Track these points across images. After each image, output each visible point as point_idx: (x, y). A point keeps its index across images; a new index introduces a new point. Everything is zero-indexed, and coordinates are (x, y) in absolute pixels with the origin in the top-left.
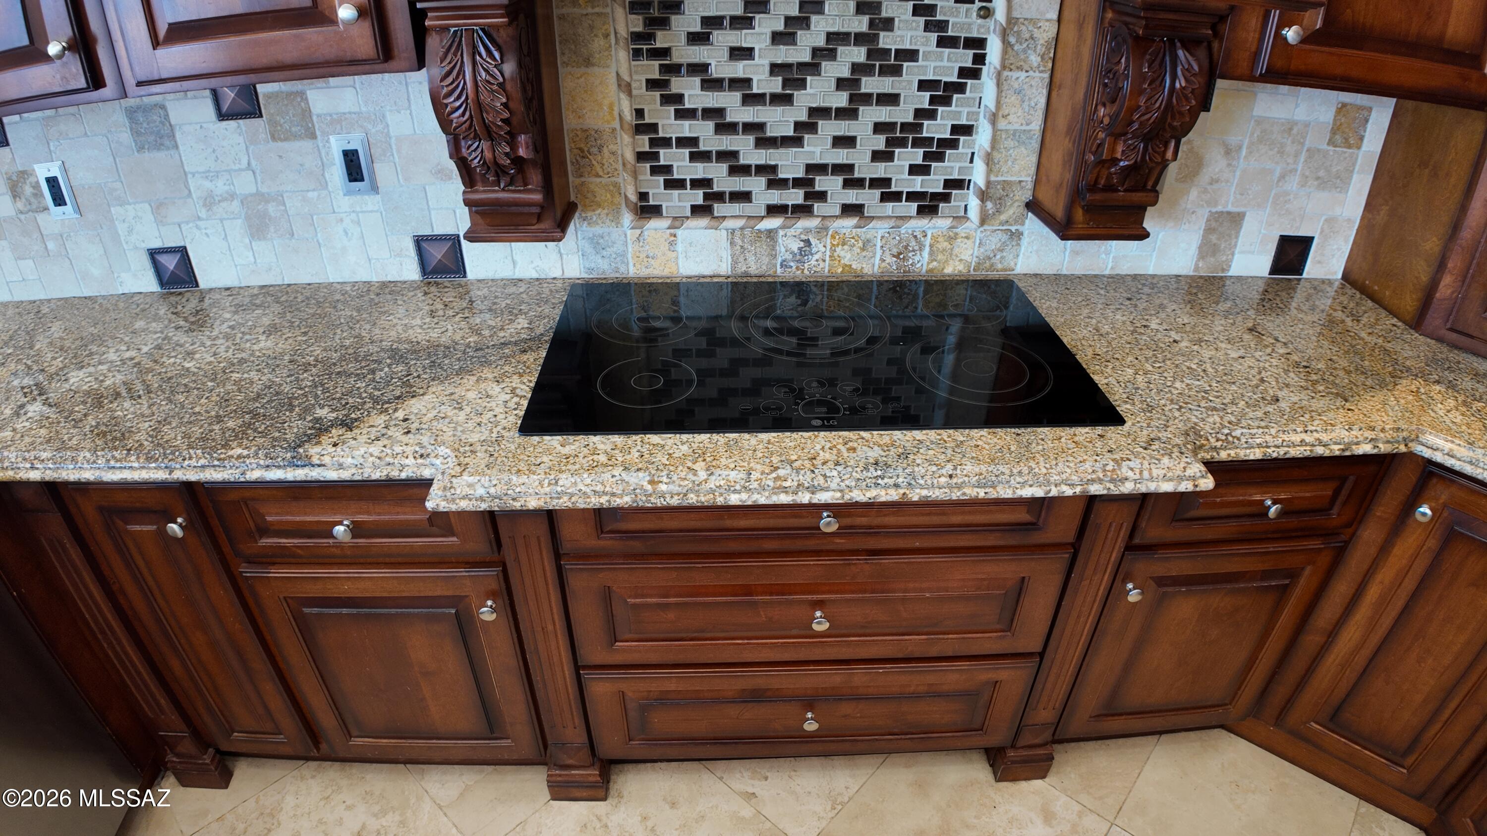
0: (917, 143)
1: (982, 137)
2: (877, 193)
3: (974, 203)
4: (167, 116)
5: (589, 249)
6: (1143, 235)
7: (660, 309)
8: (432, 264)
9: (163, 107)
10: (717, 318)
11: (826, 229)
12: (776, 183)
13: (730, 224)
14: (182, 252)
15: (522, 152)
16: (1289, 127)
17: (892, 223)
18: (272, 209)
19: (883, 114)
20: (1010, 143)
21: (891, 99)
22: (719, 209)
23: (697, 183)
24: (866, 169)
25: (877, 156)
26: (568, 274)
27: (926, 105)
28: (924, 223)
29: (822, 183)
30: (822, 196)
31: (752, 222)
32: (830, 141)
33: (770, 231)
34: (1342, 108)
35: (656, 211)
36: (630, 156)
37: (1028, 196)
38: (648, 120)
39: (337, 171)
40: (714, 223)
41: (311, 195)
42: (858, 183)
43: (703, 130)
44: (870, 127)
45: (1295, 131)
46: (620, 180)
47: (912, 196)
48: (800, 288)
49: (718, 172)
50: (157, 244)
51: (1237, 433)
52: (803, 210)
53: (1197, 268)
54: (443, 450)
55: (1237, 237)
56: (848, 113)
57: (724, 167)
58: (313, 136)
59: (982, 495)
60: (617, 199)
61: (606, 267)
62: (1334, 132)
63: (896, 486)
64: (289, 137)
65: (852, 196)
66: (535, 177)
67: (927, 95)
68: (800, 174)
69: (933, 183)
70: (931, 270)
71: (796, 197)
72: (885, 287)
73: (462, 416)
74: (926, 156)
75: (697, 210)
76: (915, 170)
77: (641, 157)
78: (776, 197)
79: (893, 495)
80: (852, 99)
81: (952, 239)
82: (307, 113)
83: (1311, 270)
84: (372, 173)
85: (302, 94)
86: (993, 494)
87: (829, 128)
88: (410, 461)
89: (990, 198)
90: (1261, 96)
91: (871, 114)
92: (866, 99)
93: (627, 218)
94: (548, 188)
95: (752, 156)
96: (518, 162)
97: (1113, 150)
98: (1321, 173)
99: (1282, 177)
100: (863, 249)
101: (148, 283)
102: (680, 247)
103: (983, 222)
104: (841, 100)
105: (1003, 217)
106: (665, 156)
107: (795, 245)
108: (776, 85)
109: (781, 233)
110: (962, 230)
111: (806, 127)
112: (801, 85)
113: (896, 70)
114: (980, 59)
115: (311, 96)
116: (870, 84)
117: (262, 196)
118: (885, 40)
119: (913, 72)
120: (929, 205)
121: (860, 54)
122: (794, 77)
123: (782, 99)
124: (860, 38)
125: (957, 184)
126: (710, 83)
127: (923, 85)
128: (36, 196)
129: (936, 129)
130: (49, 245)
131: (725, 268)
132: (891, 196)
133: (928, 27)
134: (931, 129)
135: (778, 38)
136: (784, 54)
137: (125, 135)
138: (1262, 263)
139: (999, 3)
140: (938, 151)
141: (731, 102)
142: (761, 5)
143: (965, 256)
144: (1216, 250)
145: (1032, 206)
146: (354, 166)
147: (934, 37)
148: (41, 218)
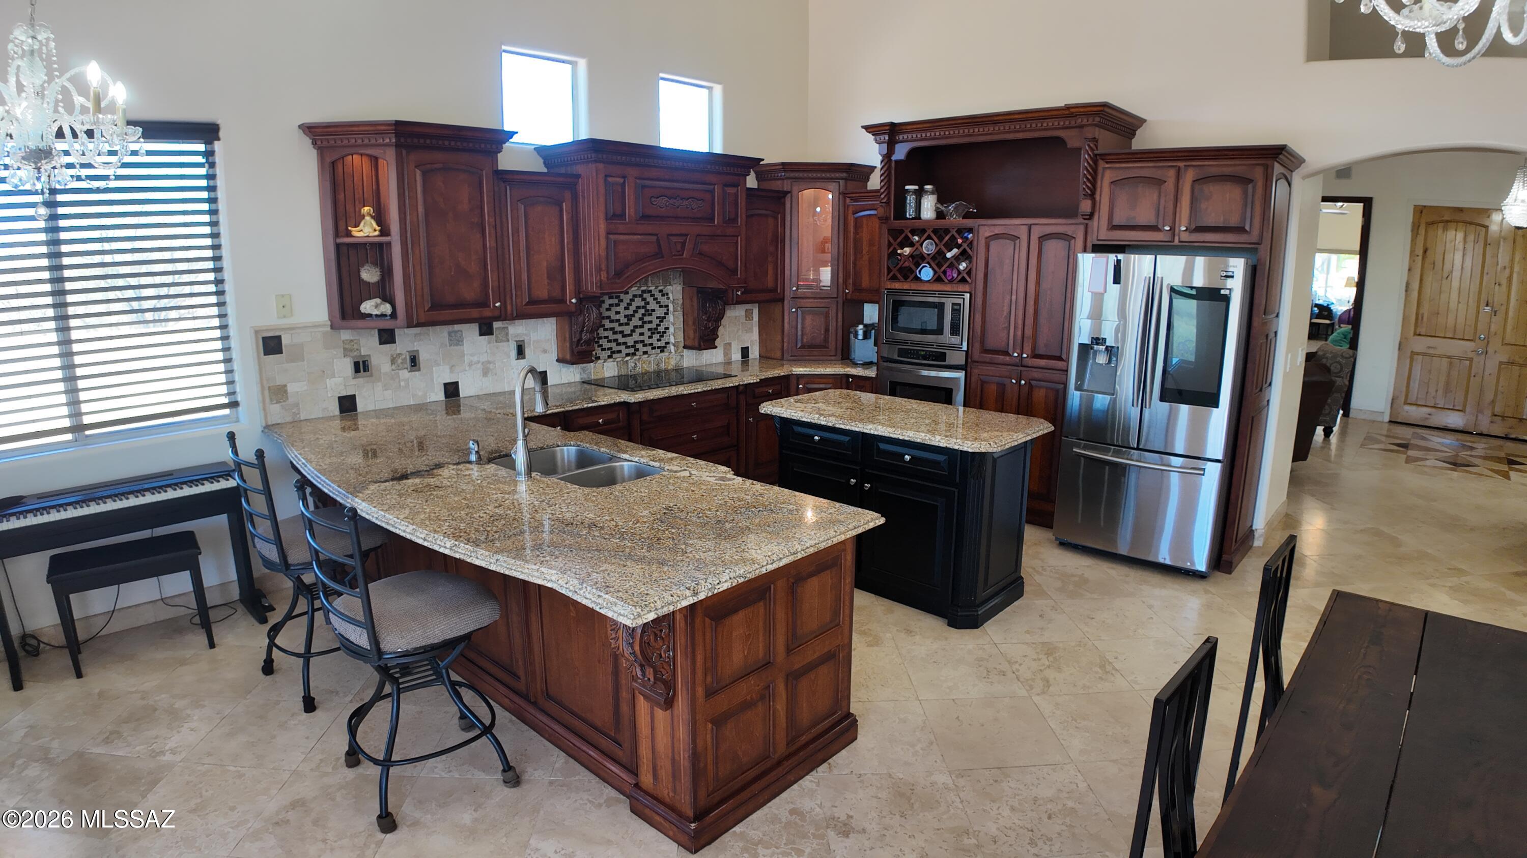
0: (658, 333)
1: (672, 330)
2: (650, 347)
3: (672, 348)
4: (462, 335)
6: (716, 347)
9: (461, 331)
11: (640, 359)
12: (628, 347)
13: (618, 360)
14: (456, 384)
16: (736, 317)
17: (654, 355)
18: (491, 366)
19: (650, 326)
20: (678, 331)
21: (650, 322)
22: (614, 356)
23: (609, 349)
24: (648, 341)
25: (649, 337)
27: (658, 323)
28: (662, 354)
29: (638, 346)
30: (638, 350)
31: (623, 359)
32: (639, 334)
33: (627, 361)
34: (747, 309)
35: (599, 358)
37: (683, 343)
39: (513, 353)
40: (613, 360)
41: (504, 361)
42: (646, 345)
43: (610, 334)
44: (647, 330)
45: (738, 318)
47: (659, 347)
48: (635, 378)
50: (448, 381)
52: (634, 354)
53: (724, 360)
55: (732, 350)
56: (642, 327)
57: (615, 344)
58: (508, 341)
62: (746, 316)
64: (502, 341)
65: (645, 349)
67: (658, 320)
68: (633, 344)
69: (663, 343)
70: (665, 368)
71: (632, 350)
72: (655, 375)
74: (660, 336)
75: (609, 357)
76: (659, 340)
78: (627, 351)
80: (643, 322)
81: (668, 359)
82: (507, 334)
83: (751, 353)
84: (525, 352)
85: (507, 328)
87: (638, 331)
89: (675, 346)
91: (647, 326)
92: (646, 322)
93: (591, 361)
98: (747, 329)
99: (737, 331)
100: (650, 364)
101: (441, 397)
102: (605, 369)
103: (675, 353)
104: (640, 323)
105: (679, 351)
106: (601, 342)
107: (633, 365)
108: (625, 320)
109: (630, 361)
110: (671, 356)
111: (633, 331)
112: (631, 320)
113: (651, 315)
114: (668, 310)
115: (510, 328)
116: (646, 319)
117: (489, 362)
118: (648, 307)
119: (655, 315)
120: (662, 349)
121: (642, 311)
122: (629, 318)
123: (627, 324)
124: (644, 307)
125: (667, 343)
126: (612, 321)
127: (658, 318)
128: (402, 363)
129: (661, 329)
130: (402, 384)
131: (616, 374)
132: (654, 348)
133: (656, 303)
134: (659, 329)
135: (626, 308)
136: (627, 312)
137: (447, 341)
138: (739, 355)
139: (670, 296)
140: (662, 335)
141: (616, 325)
142: (622, 301)
143: (673, 363)
144: (727, 354)
145: (685, 347)
146: (520, 350)
147: (658, 305)
148: (401, 373)
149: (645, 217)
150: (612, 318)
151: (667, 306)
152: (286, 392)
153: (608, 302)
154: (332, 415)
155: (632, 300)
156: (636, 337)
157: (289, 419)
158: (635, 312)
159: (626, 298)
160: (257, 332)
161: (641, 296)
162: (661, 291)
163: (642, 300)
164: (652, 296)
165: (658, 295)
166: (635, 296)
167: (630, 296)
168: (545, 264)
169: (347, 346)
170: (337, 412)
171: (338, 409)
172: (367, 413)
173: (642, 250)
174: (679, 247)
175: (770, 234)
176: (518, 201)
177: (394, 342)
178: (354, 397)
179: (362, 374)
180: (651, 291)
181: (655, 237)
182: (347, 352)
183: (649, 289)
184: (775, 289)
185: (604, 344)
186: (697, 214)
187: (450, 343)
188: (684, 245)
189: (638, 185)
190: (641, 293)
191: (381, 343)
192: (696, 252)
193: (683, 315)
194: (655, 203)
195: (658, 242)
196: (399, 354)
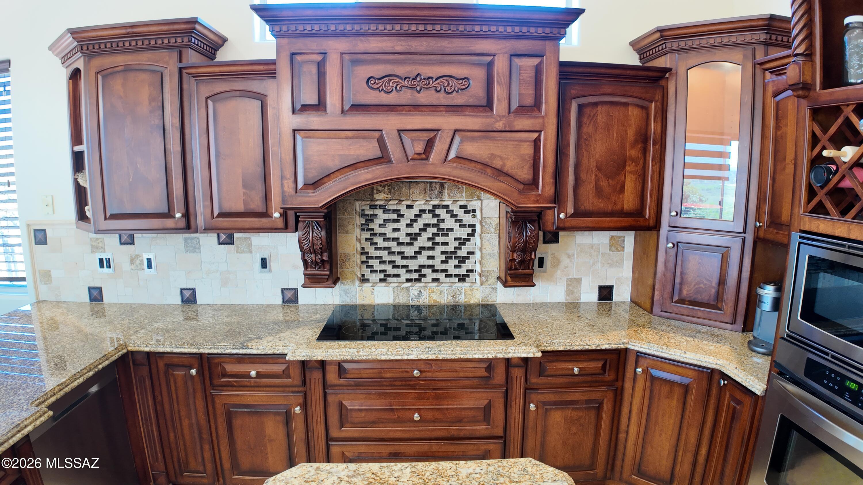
0: (456, 258)
1: (478, 256)
2: (444, 274)
3: (478, 277)
4: (199, 242)
5: (343, 294)
6: (534, 285)
7: (367, 316)
8: (286, 298)
9: (198, 239)
10: (388, 320)
11: (427, 287)
12: (408, 271)
13: (393, 285)
14: (194, 290)
15: (324, 258)
16: (592, 246)
17: (449, 284)
18: (231, 276)
19: (444, 248)
20: (488, 257)
21: (446, 244)
22: (389, 280)
23: (381, 271)
24: (439, 266)
25: (442, 262)
26: (334, 303)
27: (458, 246)
28: (461, 284)
29: (424, 271)
30: (424, 276)
31: (400, 284)
32: (426, 257)
33: (407, 288)
34: (612, 238)
35: (367, 280)
36: (359, 262)
37: (497, 275)
38: (366, 251)
39: (259, 263)
40: (387, 285)
41: (247, 272)
42: (437, 271)
43: (384, 254)
44: (440, 253)
45: (594, 247)
46: (355, 270)
47: (456, 275)
48: (418, 308)
49: (389, 268)
50: (184, 286)
51: (554, 341)
52: (418, 280)
53: (567, 299)
54: (291, 345)
55: (580, 287)
56: (432, 248)
57: (391, 266)
58: (251, 252)
59: (462, 357)
60: (354, 276)
61: (348, 300)
62: (611, 246)
63: (435, 354)
64: (243, 252)
65: (435, 276)
66: (327, 266)
67: (458, 242)
68: (417, 268)
69: (462, 271)
70: (465, 302)
71: (416, 276)
72: (450, 308)
73: (298, 337)
74: (459, 262)
75: (381, 280)
76: (455, 267)
77: (363, 262)
78: (409, 276)
79: (433, 357)
80: (433, 244)
81: (472, 290)
82: (250, 245)
83: (616, 298)
84: (270, 266)
85: (250, 238)
86: (466, 357)
87: (426, 253)
88: (281, 348)
89: (484, 276)
90: (577, 237)
91: (439, 249)
92: (437, 244)
93: (357, 283)
94: (331, 270)
95: (400, 262)
96: (323, 261)
97: (513, 256)
98: (609, 262)
99: (593, 264)
100: (440, 294)
101: (177, 300)
102: (375, 293)
103: (482, 284)
104: (429, 244)
105: (489, 283)
106: (371, 262)
107: (416, 293)
108: (408, 240)
109: (411, 288)
110: (475, 287)
111: (418, 253)
112: (416, 240)
113: (447, 235)
114: (474, 231)
115: (253, 239)
116: (438, 239)
117: (228, 272)
118: (442, 226)
119: (452, 235)
120: (462, 278)
121: (434, 230)
122: (413, 237)
123: (410, 244)
124: (434, 225)
125: (472, 271)
126: (386, 239)
127: (456, 239)
128: (140, 264)
129: (462, 253)
130: (141, 283)
131: (391, 300)
132: (448, 276)
133: (456, 221)
134: (460, 253)
135: (408, 225)
136: (410, 230)
137: (182, 247)
138: (594, 297)
139: (478, 213)
140: (463, 260)
141: (393, 245)
142: (402, 216)
143: (478, 296)
144: (572, 292)
145: (499, 278)
146: (264, 263)
147: (458, 224)
148: (140, 272)
149: (359, 107)
150: (388, 236)
151: (473, 226)
152: (50, 276)
153: (382, 216)
154: (83, 301)
155: (418, 216)
156: (422, 260)
157: (53, 299)
158: (423, 230)
159: (410, 214)
160: (30, 225)
161: (430, 211)
162: (461, 207)
163: (433, 217)
164: (447, 212)
165: (460, 213)
166: (422, 211)
167: (415, 211)
168: (239, 171)
169: (94, 244)
170: (87, 300)
171: (88, 297)
172: (110, 305)
173: (352, 152)
174: (420, 148)
175: (631, 133)
176: (207, 98)
177: (132, 243)
178: (100, 289)
179: (105, 270)
180: (447, 206)
181: (377, 134)
182: (94, 249)
183: (445, 203)
184: (640, 212)
185: (376, 264)
186: (458, 99)
187: (187, 252)
188: (430, 144)
189: (346, 63)
190: (431, 208)
191: (121, 244)
192: (452, 155)
193: (499, 237)
194: (375, 87)
195: (381, 142)
196: (138, 256)
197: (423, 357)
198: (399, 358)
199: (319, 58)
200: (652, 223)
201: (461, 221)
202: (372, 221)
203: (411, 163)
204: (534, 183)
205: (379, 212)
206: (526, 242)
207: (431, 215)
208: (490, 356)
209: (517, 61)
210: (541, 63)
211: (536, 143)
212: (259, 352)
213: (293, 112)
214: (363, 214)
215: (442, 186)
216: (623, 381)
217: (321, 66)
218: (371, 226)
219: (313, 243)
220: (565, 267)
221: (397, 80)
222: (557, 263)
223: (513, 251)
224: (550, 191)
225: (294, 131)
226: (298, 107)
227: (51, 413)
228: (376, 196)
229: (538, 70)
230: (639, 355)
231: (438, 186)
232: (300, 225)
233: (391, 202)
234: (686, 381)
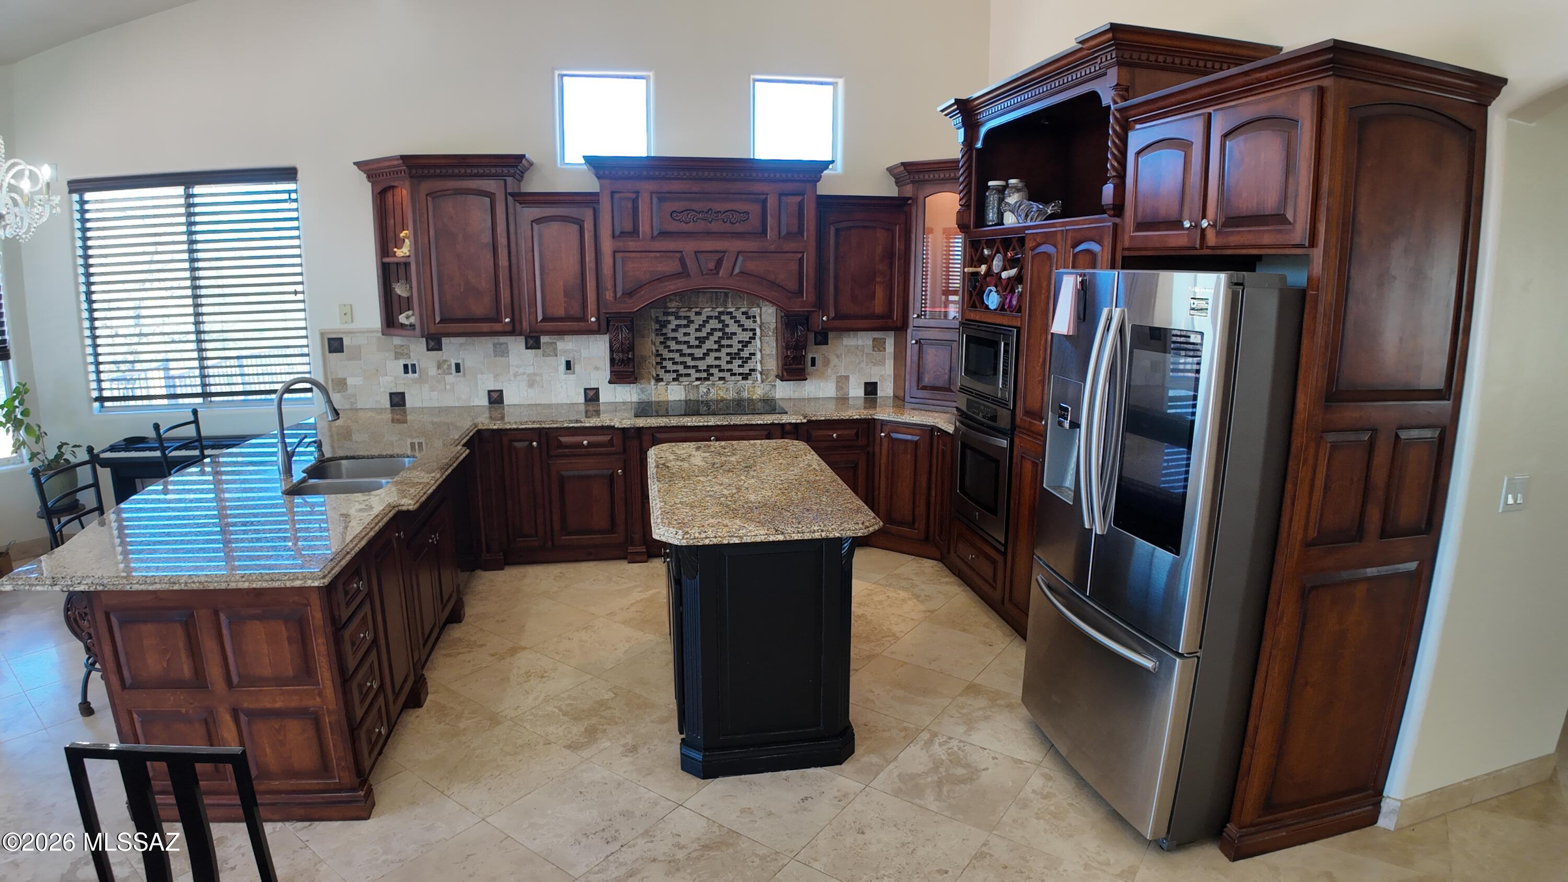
0: (740, 358)
1: (759, 356)
2: (729, 373)
3: (759, 376)
4: (507, 345)
5: (640, 392)
6: (806, 380)
8: (589, 397)
11: (714, 384)
12: (698, 371)
13: (684, 383)
14: (501, 392)
15: (630, 356)
16: (857, 347)
17: (734, 382)
18: (538, 378)
19: (729, 350)
20: (767, 358)
21: (730, 346)
22: (681, 379)
23: (674, 371)
24: (725, 366)
25: (728, 362)
26: (632, 401)
27: (741, 348)
28: (744, 382)
29: (712, 371)
30: (712, 375)
31: (691, 383)
32: (713, 358)
33: (697, 386)
34: (875, 337)
35: (662, 380)
36: (654, 363)
37: (775, 373)
38: (660, 353)
39: (563, 366)
40: (680, 383)
41: (553, 374)
42: (723, 371)
43: (676, 356)
44: (725, 354)
45: (860, 348)
46: (651, 370)
47: (740, 374)
48: (707, 404)
49: (680, 368)
50: (492, 388)
52: (707, 379)
53: (837, 395)
55: (849, 384)
56: (718, 350)
57: (682, 366)
58: (557, 356)
60: (650, 376)
61: (646, 398)
62: (874, 345)
64: (548, 355)
65: (722, 375)
66: (631, 364)
67: (741, 345)
68: (705, 368)
69: (746, 370)
70: (748, 397)
71: (704, 375)
72: (735, 403)
74: (742, 362)
75: (674, 380)
76: (739, 366)
77: (657, 363)
78: (698, 375)
80: (719, 346)
81: (753, 387)
82: (555, 349)
83: (880, 393)
84: (575, 367)
85: (555, 341)
87: (713, 355)
88: (608, 421)
89: (764, 375)
90: (846, 337)
91: (725, 351)
92: (723, 346)
93: (653, 382)
94: (633, 369)
95: (690, 363)
96: (629, 359)
97: (787, 355)
98: (873, 361)
99: (859, 363)
100: (726, 391)
101: (485, 402)
102: (669, 391)
103: (762, 382)
104: (716, 347)
105: (769, 380)
106: (665, 363)
107: (705, 390)
108: (697, 343)
109: (700, 386)
110: (757, 385)
111: (706, 355)
112: (704, 343)
113: (731, 338)
114: (755, 334)
115: (558, 341)
116: (724, 342)
117: (535, 374)
118: (727, 330)
119: (736, 338)
120: (745, 377)
121: (720, 334)
122: (702, 340)
123: (699, 347)
124: (720, 330)
125: (754, 370)
126: (678, 343)
127: (739, 342)
128: (447, 369)
129: (745, 354)
130: (448, 387)
131: (683, 398)
132: (733, 374)
133: (739, 326)
134: (742, 354)
135: (697, 330)
136: (699, 334)
137: (491, 352)
138: (860, 392)
139: (758, 319)
140: (746, 361)
141: (684, 347)
142: (692, 322)
143: (759, 393)
144: (842, 388)
145: (777, 376)
146: (568, 365)
147: (741, 329)
148: (447, 377)
149: (664, 234)
150: (680, 339)
151: (754, 330)
152: (345, 384)
153: (675, 323)
154: (383, 407)
155: (705, 322)
156: (710, 360)
157: (347, 407)
158: (710, 334)
159: (699, 320)
160: (322, 334)
161: (716, 317)
162: (743, 313)
163: (719, 322)
164: (731, 318)
165: (742, 319)
166: (710, 317)
167: (703, 317)
168: (561, 283)
169: (397, 350)
170: (388, 405)
171: (389, 403)
172: (414, 409)
173: (659, 269)
174: (712, 265)
175: (879, 250)
176: (532, 222)
177: (440, 349)
178: (403, 394)
179: (410, 375)
180: (731, 313)
181: (679, 255)
182: (398, 356)
183: (729, 310)
184: (888, 315)
185: (669, 365)
186: (739, 228)
187: (495, 356)
188: (719, 263)
189: (655, 200)
190: (717, 314)
191: (428, 350)
192: (737, 271)
193: (777, 340)
194: (677, 218)
195: (682, 261)
196: (445, 361)
197: (719, 423)
198: (701, 424)
199: (634, 196)
200: (899, 324)
201: (743, 325)
202: (665, 326)
203: (706, 277)
204: (801, 292)
205: (671, 318)
206: (797, 341)
207: (717, 321)
208: (769, 422)
209: (784, 198)
210: (803, 199)
211: (801, 261)
212: (591, 425)
213: (614, 237)
214: (657, 321)
215: (726, 295)
216: (874, 446)
217: (635, 202)
218: (664, 331)
219: (622, 343)
220: (835, 366)
221: (694, 213)
222: (827, 362)
223: (787, 349)
224: (812, 298)
225: (614, 252)
226: (617, 233)
227: (468, 451)
228: (669, 305)
229: (801, 205)
230: (883, 423)
231: (723, 296)
232: (610, 328)
233: (682, 310)
234: (916, 438)
